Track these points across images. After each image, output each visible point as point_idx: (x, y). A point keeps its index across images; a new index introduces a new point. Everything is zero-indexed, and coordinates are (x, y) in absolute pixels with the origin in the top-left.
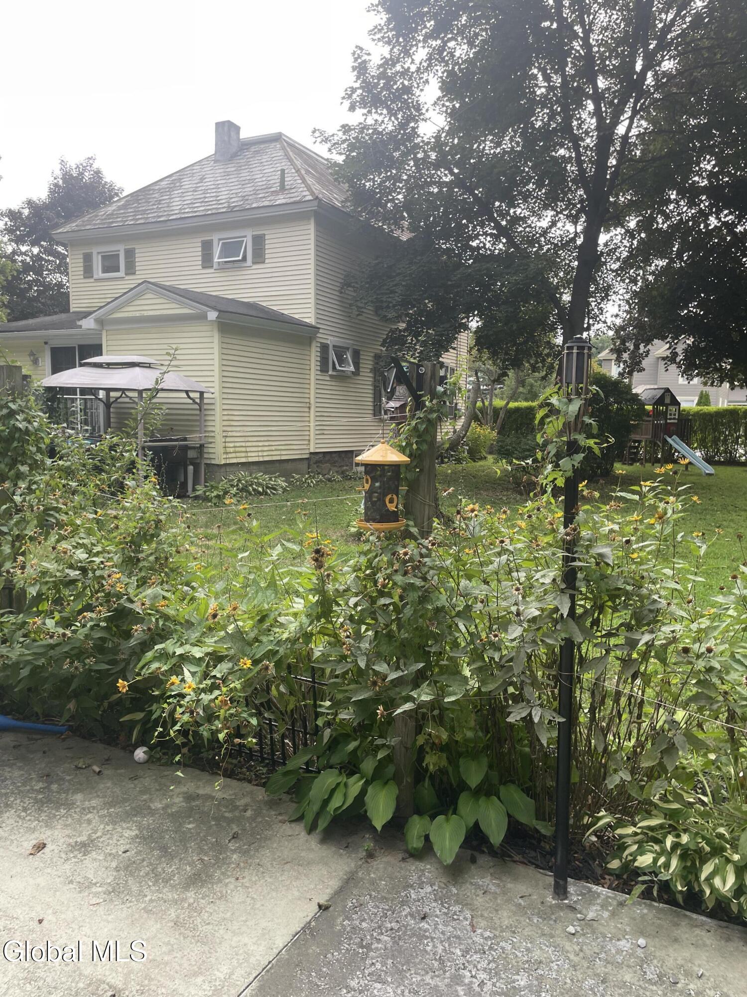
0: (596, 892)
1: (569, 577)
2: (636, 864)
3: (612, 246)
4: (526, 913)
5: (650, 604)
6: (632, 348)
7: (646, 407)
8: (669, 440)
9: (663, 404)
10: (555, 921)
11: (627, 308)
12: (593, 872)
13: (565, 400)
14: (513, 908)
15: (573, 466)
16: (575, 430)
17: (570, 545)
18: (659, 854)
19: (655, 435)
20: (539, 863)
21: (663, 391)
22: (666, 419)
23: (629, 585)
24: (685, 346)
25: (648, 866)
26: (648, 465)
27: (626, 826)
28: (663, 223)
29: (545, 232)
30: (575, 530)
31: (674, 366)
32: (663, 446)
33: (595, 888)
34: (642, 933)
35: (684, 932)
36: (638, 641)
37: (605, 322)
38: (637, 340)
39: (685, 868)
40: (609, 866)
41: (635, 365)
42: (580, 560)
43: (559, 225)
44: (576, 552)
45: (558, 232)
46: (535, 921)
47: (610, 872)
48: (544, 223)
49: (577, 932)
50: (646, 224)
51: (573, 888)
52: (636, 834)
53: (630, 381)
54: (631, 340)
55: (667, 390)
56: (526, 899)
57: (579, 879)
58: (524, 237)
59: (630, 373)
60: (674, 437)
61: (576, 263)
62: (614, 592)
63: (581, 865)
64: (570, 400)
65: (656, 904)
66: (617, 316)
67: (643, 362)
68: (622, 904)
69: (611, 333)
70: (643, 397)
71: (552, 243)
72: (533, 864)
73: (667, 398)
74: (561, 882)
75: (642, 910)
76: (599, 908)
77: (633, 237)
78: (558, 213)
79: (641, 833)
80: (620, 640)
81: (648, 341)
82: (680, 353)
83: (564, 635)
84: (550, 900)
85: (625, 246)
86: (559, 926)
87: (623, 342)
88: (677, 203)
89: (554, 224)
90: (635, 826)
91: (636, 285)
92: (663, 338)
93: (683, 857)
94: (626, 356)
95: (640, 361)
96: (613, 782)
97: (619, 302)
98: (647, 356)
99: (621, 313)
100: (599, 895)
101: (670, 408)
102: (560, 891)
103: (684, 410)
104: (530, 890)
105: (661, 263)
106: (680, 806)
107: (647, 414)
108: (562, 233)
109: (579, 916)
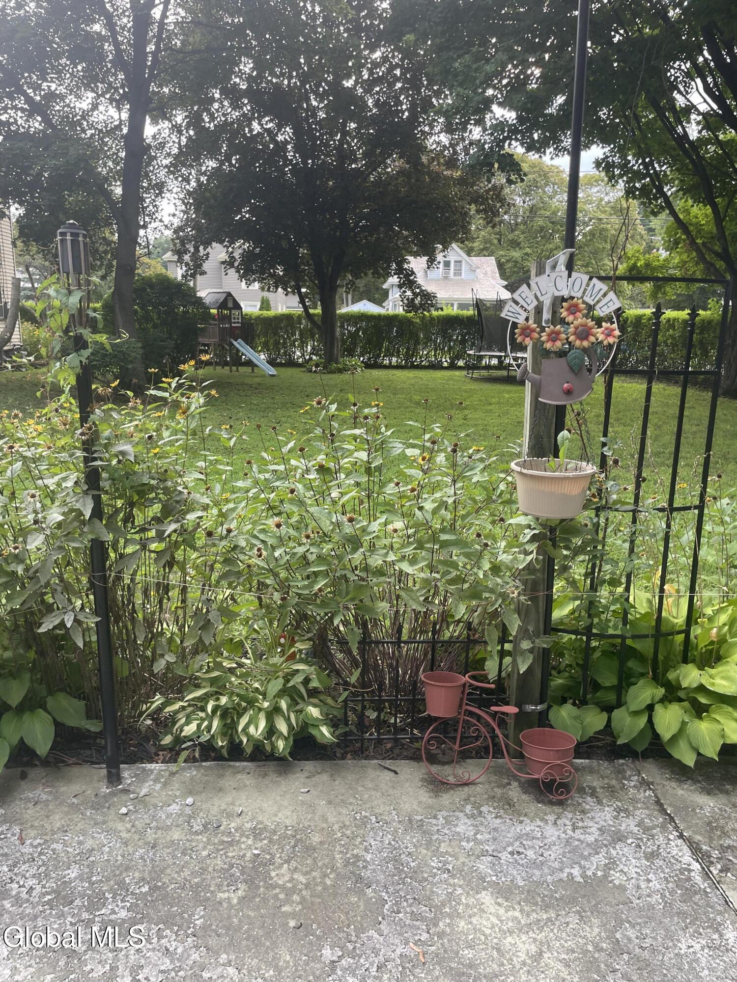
0: (150, 770)
1: (92, 479)
2: (183, 734)
3: (160, 140)
4: (80, 809)
5: (177, 495)
6: (192, 250)
7: (212, 311)
8: (235, 343)
9: (226, 308)
10: (109, 808)
11: (183, 207)
12: (147, 752)
13: (65, 291)
14: (66, 809)
15: (81, 362)
16: (81, 324)
17: (88, 446)
18: (203, 720)
19: (223, 339)
20: (94, 759)
21: (225, 295)
22: (231, 323)
23: (154, 479)
24: (240, 251)
25: (194, 733)
26: (219, 368)
27: (174, 703)
28: (209, 122)
29: (85, 115)
30: (90, 429)
31: (233, 270)
32: (231, 350)
33: (149, 766)
34: (190, 793)
35: (229, 781)
36: (165, 531)
37: (161, 221)
38: (196, 242)
39: (225, 725)
40: (162, 743)
41: (196, 269)
42: (101, 459)
43: (101, 108)
44: (96, 451)
45: (101, 117)
46: (88, 814)
47: (163, 748)
48: (85, 105)
49: (129, 811)
50: (195, 121)
51: (127, 773)
52: (183, 708)
53: (195, 284)
54: (191, 241)
55: (229, 294)
56: (80, 796)
57: (134, 762)
58: (63, 117)
59: (193, 276)
60: (239, 340)
61: (124, 154)
62: (140, 488)
63: (136, 749)
64: (70, 292)
65: (204, 764)
66: (174, 215)
67: (204, 265)
68: (173, 774)
69: (168, 233)
70: (207, 301)
71: (96, 129)
72: (87, 762)
73: (229, 302)
74: (114, 771)
75: (192, 773)
76: (151, 783)
77: (180, 132)
78: (99, 96)
79: (189, 705)
80: (152, 534)
81: (207, 244)
82: (237, 258)
83: (90, 537)
84: (105, 790)
85: (174, 142)
86: (112, 811)
87: (183, 244)
88: (221, 103)
89: (95, 107)
90: (182, 701)
91: (189, 184)
92: (221, 242)
93: (223, 717)
94: (187, 258)
95: (201, 264)
96: (160, 666)
97: (174, 201)
98: (207, 259)
99: (177, 213)
100: (152, 771)
101: (233, 312)
102: (114, 778)
103: (246, 315)
104: (84, 787)
105: (212, 164)
106: (219, 673)
107: (213, 317)
108: (105, 118)
109: (132, 796)
